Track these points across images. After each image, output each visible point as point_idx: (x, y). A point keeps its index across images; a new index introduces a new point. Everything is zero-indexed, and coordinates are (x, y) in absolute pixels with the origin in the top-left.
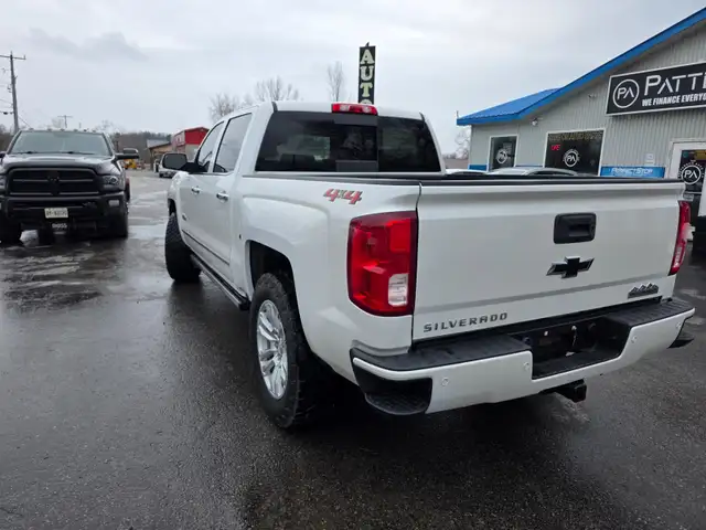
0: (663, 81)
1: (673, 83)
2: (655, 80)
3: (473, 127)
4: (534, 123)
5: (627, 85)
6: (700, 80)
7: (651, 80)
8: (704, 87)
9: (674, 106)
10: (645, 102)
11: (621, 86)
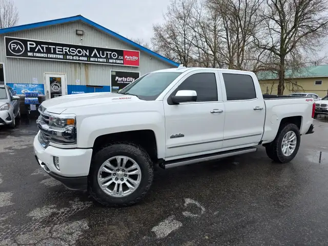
0: (37, 46)
1: (42, 48)
5: (17, 44)
6: (54, 49)
7: (30, 44)
8: (57, 52)
9: (45, 58)
10: (29, 54)
11: (12, 43)
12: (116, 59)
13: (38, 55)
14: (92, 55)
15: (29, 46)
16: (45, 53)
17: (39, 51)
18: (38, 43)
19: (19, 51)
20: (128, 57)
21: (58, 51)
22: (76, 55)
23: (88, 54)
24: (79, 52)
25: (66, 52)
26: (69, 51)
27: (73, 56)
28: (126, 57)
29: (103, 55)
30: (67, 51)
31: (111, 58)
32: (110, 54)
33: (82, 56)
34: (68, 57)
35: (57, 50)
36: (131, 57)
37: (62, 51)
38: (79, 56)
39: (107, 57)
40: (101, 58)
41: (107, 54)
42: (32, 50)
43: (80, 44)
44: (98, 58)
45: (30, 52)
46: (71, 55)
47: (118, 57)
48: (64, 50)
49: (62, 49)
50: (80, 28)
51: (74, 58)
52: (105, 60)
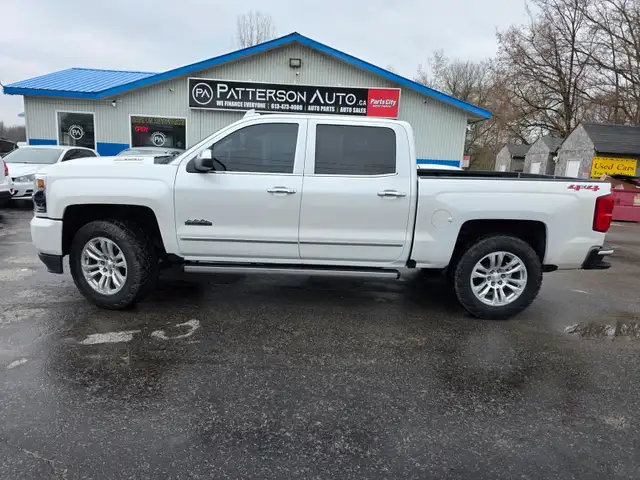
0: (229, 90)
1: (237, 92)
2: (224, 88)
3: (26, 98)
4: (114, 104)
5: (203, 87)
6: (254, 93)
7: (221, 88)
8: (258, 99)
9: (240, 108)
10: (219, 103)
11: (198, 87)
12: (352, 106)
13: (230, 104)
14: (312, 101)
15: (219, 90)
16: (240, 101)
17: (232, 98)
18: (232, 85)
19: (205, 99)
20: (376, 102)
21: (260, 97)
22: (286, 102)
23: (304, 99)
24: (291, 96)
25: (270, 97)
26: (275, 96)
27: (281, 103)
28: (373, 100)
29: (330, 99)
30: (272, 95)
31: (344, 105)
32: (344, 97)
33: (295, 103)
34: (273, 106)
35: (258, 94)
36: (382, 102)
37: (265, 97)
38: (290, 104)
39: (336, 104)
40: (326, 104)
41: (338, 97)
42: (223, 96)
43: (295, 83)
44: (320, 105)
45: (219, 99)
46: (277, 102)
47: (357, 102)
48: (268, 95)
49: (265, 93)
50: (297, 54)
51: (282, 107)
52: (333, 109)
